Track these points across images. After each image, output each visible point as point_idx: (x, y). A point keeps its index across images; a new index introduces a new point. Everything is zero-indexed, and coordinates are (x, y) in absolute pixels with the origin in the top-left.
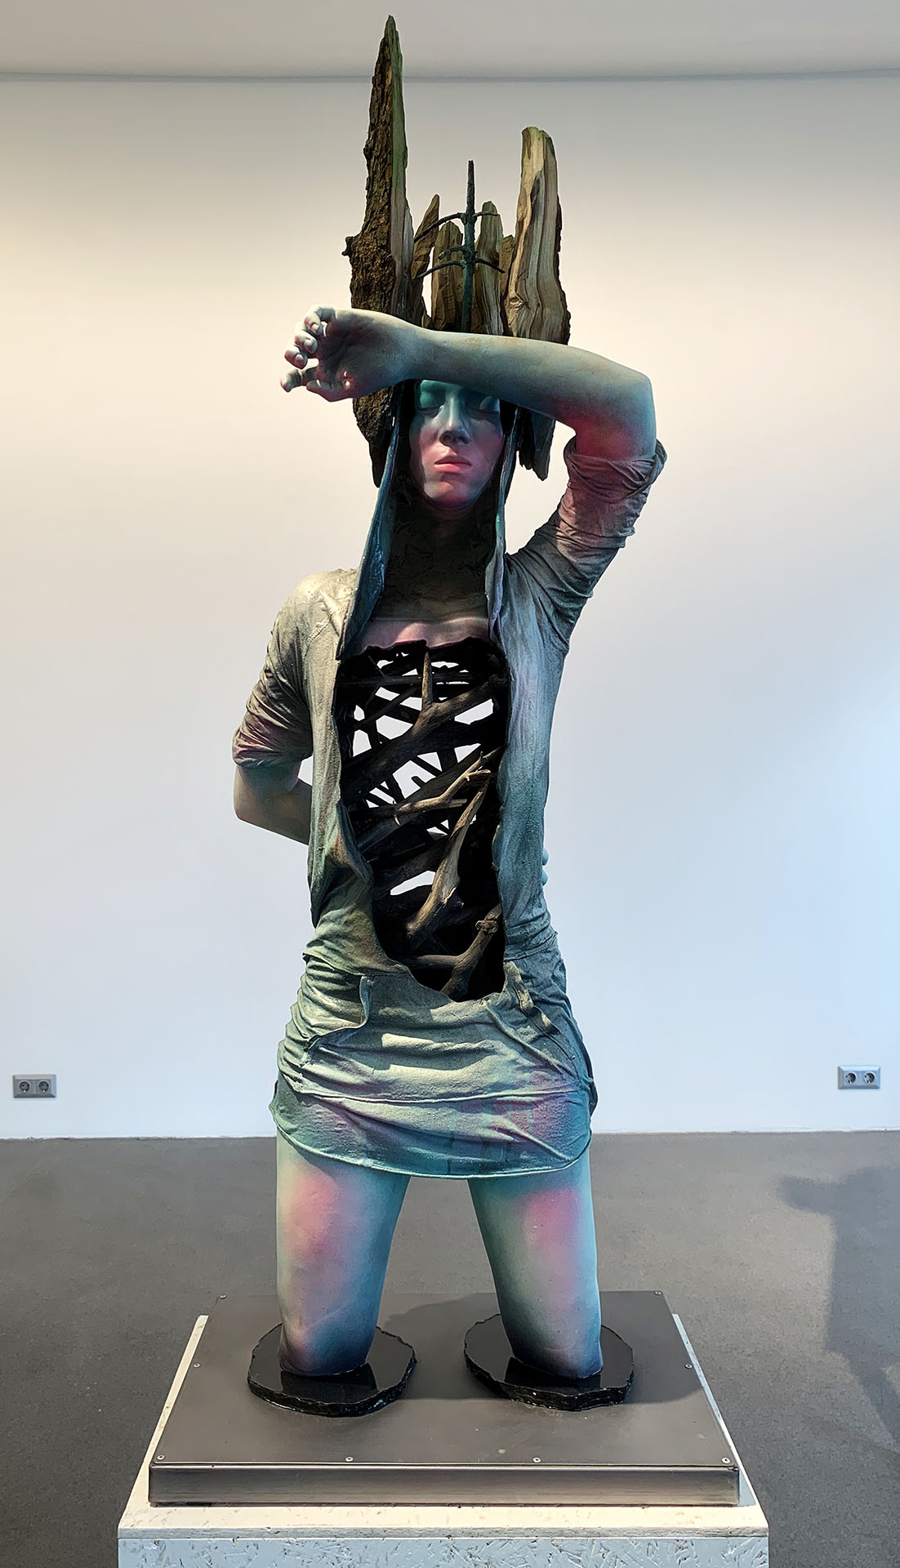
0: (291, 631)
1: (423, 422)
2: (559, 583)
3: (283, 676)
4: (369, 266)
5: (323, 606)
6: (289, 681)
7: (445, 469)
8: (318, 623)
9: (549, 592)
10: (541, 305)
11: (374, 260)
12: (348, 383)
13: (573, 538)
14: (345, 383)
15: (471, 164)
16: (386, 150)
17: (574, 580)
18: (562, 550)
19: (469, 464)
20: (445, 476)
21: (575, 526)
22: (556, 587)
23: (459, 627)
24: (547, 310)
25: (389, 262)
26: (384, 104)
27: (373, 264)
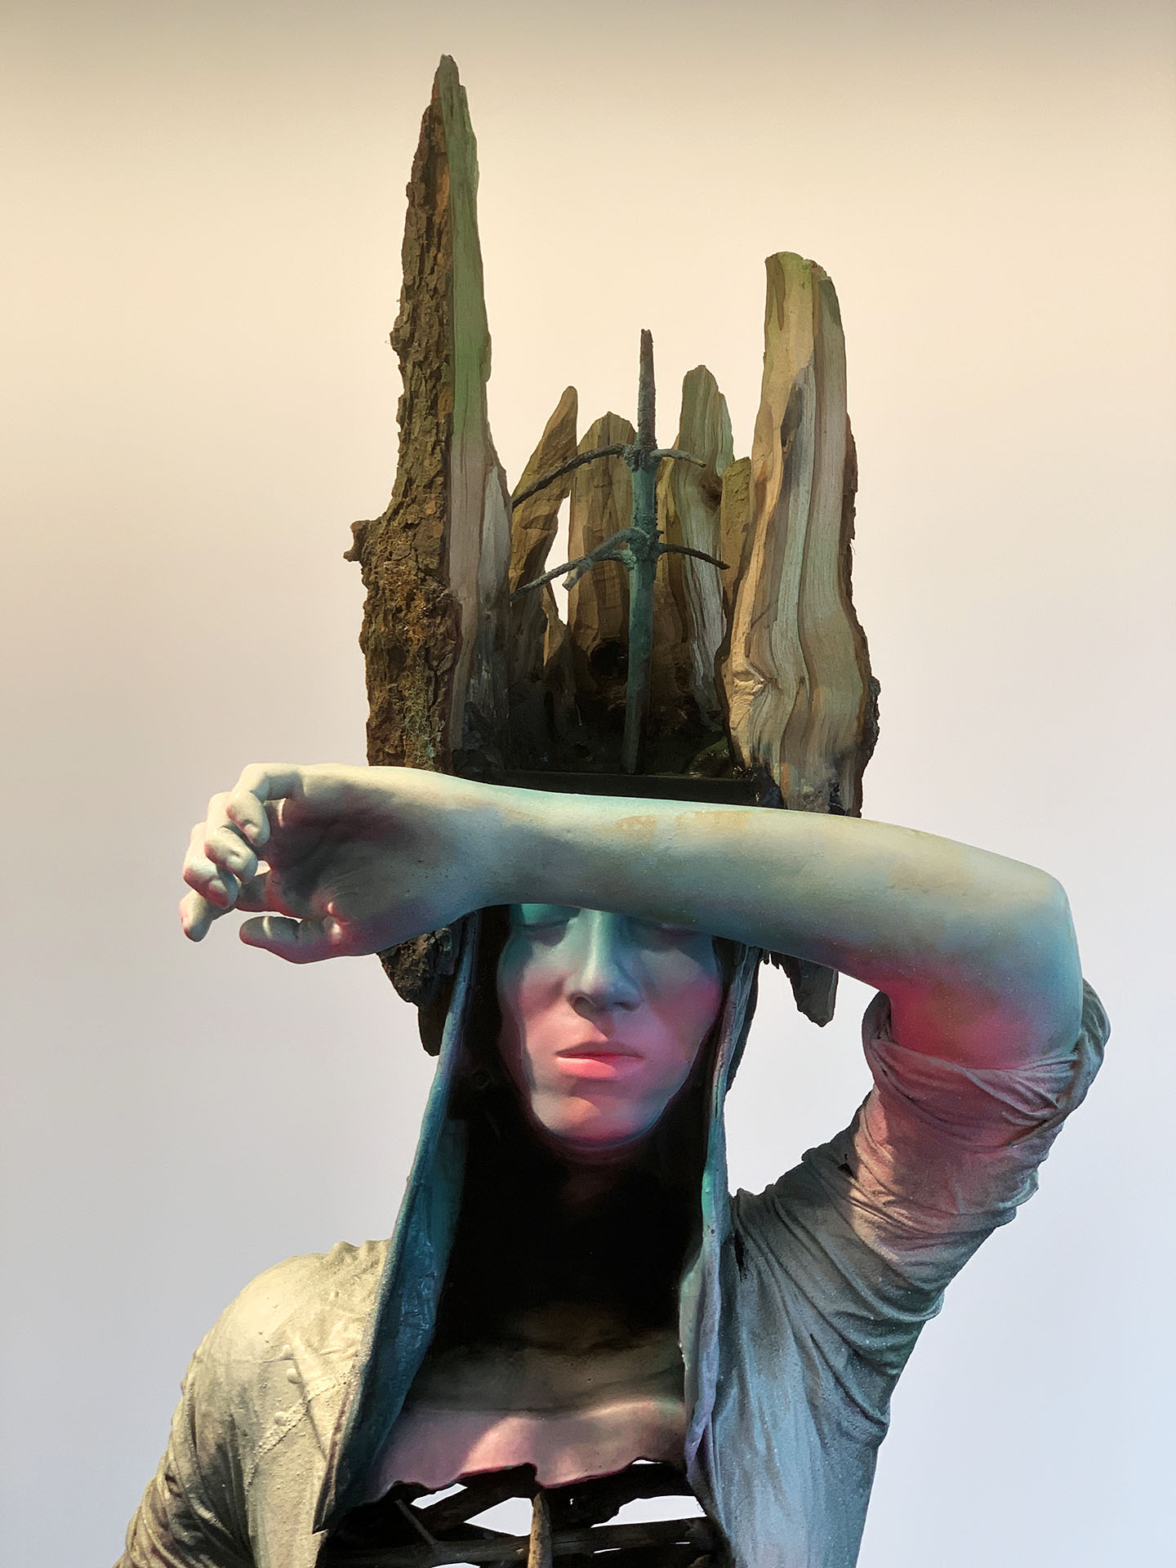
0: (217, 1416)
1: (528, 954)
2: (858, 1299)
3: (203, 1503)
4: (399, 610)
5: (292, 1371)
6: (218, 1515)
7: (580, 1072)
8: (279, 1414)
9: (835, 1321)
10: (809, 680)
11: (410, 598)
12: (336, 929)
13: (890, 1210)
14: (331, 926)
15: (647, 339)
16: (438, 352)
17: (894, 1293)
18: (865, 1233)
19: (637, 1056)
20: (579, 1086)
21: (894, 1188)
22: (852, 1309)
23: (616, 1430)
24: (824, 694)
25: (443, 608)
26: (433, 251)
27: (408, 606)
